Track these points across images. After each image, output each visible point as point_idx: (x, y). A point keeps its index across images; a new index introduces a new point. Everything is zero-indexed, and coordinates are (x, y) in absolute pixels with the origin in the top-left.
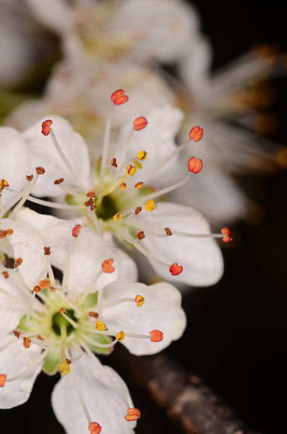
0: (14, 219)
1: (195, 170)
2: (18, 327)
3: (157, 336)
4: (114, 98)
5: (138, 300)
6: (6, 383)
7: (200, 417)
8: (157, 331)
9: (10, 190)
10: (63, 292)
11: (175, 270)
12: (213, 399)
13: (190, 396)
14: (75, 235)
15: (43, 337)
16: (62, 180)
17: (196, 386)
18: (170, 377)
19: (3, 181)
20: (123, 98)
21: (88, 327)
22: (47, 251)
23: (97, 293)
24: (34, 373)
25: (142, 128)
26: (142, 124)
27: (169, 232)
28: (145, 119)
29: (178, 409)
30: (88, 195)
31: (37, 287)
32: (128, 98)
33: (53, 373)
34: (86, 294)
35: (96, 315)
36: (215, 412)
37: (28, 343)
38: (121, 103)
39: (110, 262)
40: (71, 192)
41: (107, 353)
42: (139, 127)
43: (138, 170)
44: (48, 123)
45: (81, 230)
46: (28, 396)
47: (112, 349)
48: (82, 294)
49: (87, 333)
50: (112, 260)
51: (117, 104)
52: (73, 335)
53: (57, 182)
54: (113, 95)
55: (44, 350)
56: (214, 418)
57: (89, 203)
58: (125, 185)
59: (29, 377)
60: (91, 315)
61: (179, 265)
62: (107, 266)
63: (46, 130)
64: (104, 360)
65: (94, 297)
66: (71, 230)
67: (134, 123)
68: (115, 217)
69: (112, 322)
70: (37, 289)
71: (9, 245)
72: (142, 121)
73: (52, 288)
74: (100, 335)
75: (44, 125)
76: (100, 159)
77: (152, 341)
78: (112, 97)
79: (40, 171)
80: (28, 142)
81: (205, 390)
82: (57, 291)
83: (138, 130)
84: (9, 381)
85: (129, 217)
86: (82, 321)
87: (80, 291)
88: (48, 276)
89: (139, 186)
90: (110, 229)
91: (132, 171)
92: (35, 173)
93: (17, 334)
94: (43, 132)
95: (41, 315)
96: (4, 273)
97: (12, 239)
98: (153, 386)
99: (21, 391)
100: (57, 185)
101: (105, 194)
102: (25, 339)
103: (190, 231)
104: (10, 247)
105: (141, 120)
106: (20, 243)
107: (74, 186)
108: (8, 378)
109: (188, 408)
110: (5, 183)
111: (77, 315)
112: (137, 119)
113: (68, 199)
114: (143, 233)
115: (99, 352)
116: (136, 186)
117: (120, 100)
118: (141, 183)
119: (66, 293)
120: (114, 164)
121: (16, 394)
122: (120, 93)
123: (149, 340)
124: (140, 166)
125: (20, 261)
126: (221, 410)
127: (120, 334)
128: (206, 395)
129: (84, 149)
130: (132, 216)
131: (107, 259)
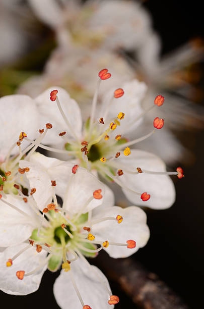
0: (28, 160)
1: (159, 127)
2: (31, 237)
3: (132, 244)
4: (101, 75)
5: (118, 219)
6: (24, 277)
7: (157, 303)
8: (132, 241)
9: (28, 140)
10: (63, 212)
11: (145, 197)
12: (166, 290)
13: (149, 288)
14: (74, 172)
15: (49, 245)
16: (65, 133)
17: (154, 281)
18: (135, 274)
19: (23, 133)
20: (107, 75)
21: (79, 238)
22: (54, 184)
23: (87, 213)
24: (42, 270)
25: (120, 97)
26: (120, 93)
27: (140, 171)
28: (122, 90)
29: (141, 297)
30: (82, 144)
31: (46, 209)
32: (111, 75)
33: (55, 270)
34: (80, 214)
35: (89, 229)
36: (168, 299)
37: (39, 249)
38: (106, 79)
39: (99, 191)
40: (69, 142)
41: (94, 256)
42: (119, 96)
43: (118, 126)
44: (55, 92)
45: (78, 169)
46: (38, 286)
47: (97, 254)
48: (77, 214)
49: (79, 242)
50: (100, 190)
51: (103, 79)
52: (69, 244)
53: (61, 134)
54: (100, 73)
55: (49, 254)
56: (168, 303)
57: (84, 150)
58: (108, 137)
59: (38, 273)
60: (85, 229)
61: (148, 194)
62: (97, 194)
63: (53, 97)
64: (91, 261)
65: (85, 217)
66: (72, 168)
67: (115, 93)
68: (101, 159)
69: (98, 234)
70: (46, 210)
71: (27, 179)
72: (120, 92)
73: (56, 210)
74: (88, 244)
75: (52, 94)
76: (89, 118)
77: (128, 247)
78: (99, 74)
79: (49, 126)
80: (38, 105)
81: (160, 283)
82: (60, 212)
83: (117, 98)
84: (26, 275)
85: (111, 160)
86: (76, 234)
87: (75, 212)
88: (53, 201)
89: (119, 138)
90: (96, 168)
91: (114, 127)
92: (45, 128)
93: (32, 242)
94: (51, 98)
95: (47, 229)
96: (24, 199)
97: (28, 175)
98: (123, 280)
99: (33, 283)
100: (60, 137)
101: (93, 144)
102: (37, 246)
103: (152, 170)
104: (27, 181)
105: (119, 90)
106: (34, 177)
107: (71, 138)
108: (26, 273)
109: (148, 297)
110: (24, 135)
111: (73, 229)
112: (117, 90)
113: (67, 146)
114: (122, 171)
115: (88, 255)
116: (116, 137)
117: (105, 76)
118: (120, 136)
119: (65, 213)
120: (102, 122)
121: (30, 285)
122: (105, 71)
123: (126, 247)
124: (119, 123)
125: (34, 191)
126: (172, 298)
127: (105, 243)
128: (161, 287)
129: (78, 111)
130: (113, 159)
131: (97, 189)
